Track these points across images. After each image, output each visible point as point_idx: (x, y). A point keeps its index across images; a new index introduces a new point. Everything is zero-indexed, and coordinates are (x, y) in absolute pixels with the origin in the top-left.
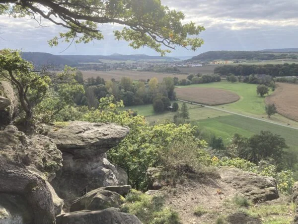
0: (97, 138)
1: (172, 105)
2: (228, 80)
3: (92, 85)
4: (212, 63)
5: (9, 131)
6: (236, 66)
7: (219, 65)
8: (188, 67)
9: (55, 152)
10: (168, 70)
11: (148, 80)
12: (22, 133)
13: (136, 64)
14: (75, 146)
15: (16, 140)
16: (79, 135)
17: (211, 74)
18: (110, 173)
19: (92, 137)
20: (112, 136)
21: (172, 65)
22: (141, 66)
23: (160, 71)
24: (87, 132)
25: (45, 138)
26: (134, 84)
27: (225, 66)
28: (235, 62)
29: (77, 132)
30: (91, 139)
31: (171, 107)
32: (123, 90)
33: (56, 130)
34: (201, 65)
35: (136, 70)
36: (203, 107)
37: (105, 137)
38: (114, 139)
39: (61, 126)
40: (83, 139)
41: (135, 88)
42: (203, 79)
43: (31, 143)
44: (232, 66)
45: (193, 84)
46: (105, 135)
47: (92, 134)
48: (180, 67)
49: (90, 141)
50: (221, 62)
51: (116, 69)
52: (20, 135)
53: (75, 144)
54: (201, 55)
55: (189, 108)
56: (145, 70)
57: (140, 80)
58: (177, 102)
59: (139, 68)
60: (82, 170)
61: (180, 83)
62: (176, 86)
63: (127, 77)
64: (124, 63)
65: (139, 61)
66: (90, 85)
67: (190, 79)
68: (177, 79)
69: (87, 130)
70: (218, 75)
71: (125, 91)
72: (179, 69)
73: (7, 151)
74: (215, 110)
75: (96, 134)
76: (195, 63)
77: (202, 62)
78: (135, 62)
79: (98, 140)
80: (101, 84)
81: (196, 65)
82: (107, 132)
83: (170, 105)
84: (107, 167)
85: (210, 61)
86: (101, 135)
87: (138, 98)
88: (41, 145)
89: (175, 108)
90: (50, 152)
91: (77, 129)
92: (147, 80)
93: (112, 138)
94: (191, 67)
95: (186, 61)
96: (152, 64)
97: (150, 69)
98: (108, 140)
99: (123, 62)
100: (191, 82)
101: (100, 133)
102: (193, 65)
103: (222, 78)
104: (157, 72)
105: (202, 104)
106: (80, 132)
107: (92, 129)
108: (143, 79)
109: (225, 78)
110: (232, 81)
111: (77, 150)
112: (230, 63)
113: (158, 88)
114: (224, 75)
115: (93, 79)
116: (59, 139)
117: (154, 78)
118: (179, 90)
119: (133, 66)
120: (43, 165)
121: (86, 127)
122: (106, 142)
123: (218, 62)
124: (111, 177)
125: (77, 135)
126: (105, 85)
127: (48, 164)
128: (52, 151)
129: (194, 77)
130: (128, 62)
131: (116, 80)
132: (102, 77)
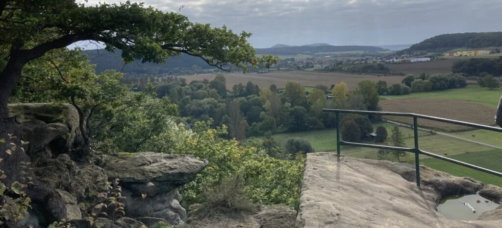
0: (161, 172)
1: (375, 130)
2: (482, 84)
3: (240, 96)
4: (448, 54)
5: (60, 160)
6: (496, 59)
7: (461, 58)
8: (404, 62)
9: (102, 183)
10: (367, 69)
11: (333, 86)
12: (72, 162)
13: (312, 59)
14: (133, 181)
15: (64, 168)
16: (141, 168)
17: (447, 75)
18: (176, 217)
19: (155, 171)
20: (180, 170)
21: (375, 60)
22: (321, 63)
23: (353, 71)
24: (153, 165)
25: (97, 169)
26: (307, 93)
27: (472, 60)
28: (493, 53)
29: (140, 164)
30: (154, 173)
31: (374, 134)
32: (288, 104)
33: (116, 162)
34: (429, 59)
35: (312, 69)
36: (436, 134)
37: (170, 172)
38: (181, 174)
39: (125, 157)
40: (143, 173)
41: (308, 100)
42: (432, 84)
43: (79, 173)
44: (488, 59)
45: (413, 92)
46: (171, 169)
47: (156, 167)
48: (389, 62)
49: (151, 174)
50: (465, 53)
51: (278, 69)
52: (69, 164)
53: (133, 178)
54: (426, 41)
55: (407, 136)
56: (327, 70)
57: (318, 87)
58: (384, 125)
59: (317, 67)
60: (140, 210)
61: (389, 91)
62: (381, 97)
63: (297, 82)
64: (293, 60)
65: (318, 55)
66: (236, 97)
67: (408, 84)
68: (385, 83)
69: (154, 163)
70: (459, 76)
71: (292, 106)
72: (386, 66)
73: (52, 178)
74: (457, 139)
75: (161, 168)
76: (417, 56)
77: (430, 54)
78: (311, 57)
79: (161, 175)
80: (253, 95)
81: (419, 60)
82: (175, 166)
83: (372, 131)
84: (176, 210)
85: (445, 51)
86: (167, 169)
87: (314, 118)
88: (90, 175)
89: (382, 137)
90: (96, 183)
91: (141, 161)
92: (329, 87)
93: (179, 173)
94: (409, 63)
95: (400, 53)
96: (339, 59)
97: (337, 68)
98: (173, 175)
99: (290, 57)
100: (410, 89)
101: (166, 167)
102: (413, 60)
103: (468, 81)
104: (347, 72)
105: (432, 128)
106: (144, 165)
107: (160, 161)
108: (324, 84)
109: (476, 82)
110: (489, 87)
111: (135, 185)
112: (483, 53)
113: (349, 100)
114: (472, 75)
115: (240, 86)
116: (117, 171)
117: (342, 83)
118: (387, 104)
119: (308, 64)
120: (85, 194)
121: (154, 158)
122: (171, 177)
123: (459, 53)
124: (177, 222)
125: (139, 167)
126: (259, 95)
127: (90, 195)
128: (99, 182)
129: (416, 80)
130: (299, 57)
131: (278, 87)
132: (254, 83)
